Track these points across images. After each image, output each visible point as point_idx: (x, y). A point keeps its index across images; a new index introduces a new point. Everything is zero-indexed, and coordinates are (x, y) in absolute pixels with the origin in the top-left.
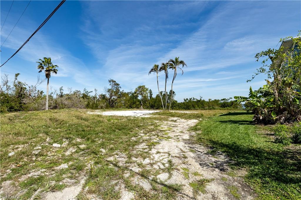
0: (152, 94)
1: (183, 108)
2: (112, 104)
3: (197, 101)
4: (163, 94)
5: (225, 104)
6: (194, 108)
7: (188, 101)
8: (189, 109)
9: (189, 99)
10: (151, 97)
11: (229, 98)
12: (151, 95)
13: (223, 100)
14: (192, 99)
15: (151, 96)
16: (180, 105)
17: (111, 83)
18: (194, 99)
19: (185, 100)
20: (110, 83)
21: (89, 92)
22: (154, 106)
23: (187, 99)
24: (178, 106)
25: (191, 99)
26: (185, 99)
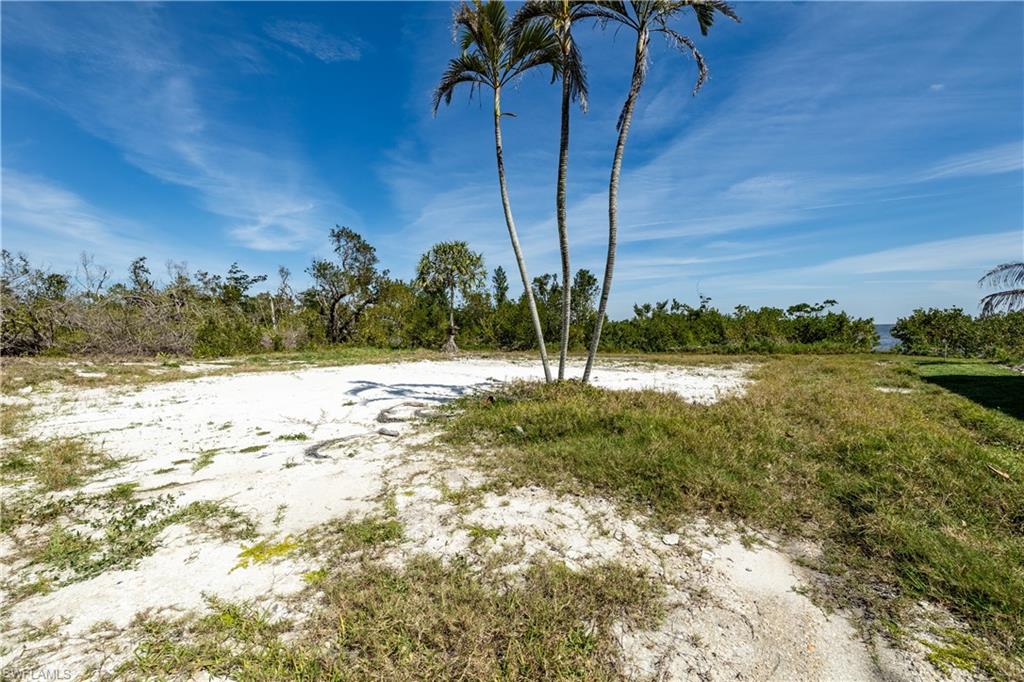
0: (506, 288)
1: (634, 343)
2: (344, 327)
3: (691, 315)
4: (549, 287)
5: (807, 327)
6: (681, 343)
7: (650, 315)
8: (659, 350)
9: (654, 306)
10: (501, 298)
11: (821, 304)
12: (502, 290)
13: (799, 308)
14: (668, 307)
15: (503, 294)
16: (620, 333)
17: (343, 242)
18: (676, 306)
19: (638, 312)
20: (339, 241)
21: (250, 279)
22: (514, 338)
23: (647, 308)
24: (610, 336)
25: (662, 306)
26: (640, 307)
